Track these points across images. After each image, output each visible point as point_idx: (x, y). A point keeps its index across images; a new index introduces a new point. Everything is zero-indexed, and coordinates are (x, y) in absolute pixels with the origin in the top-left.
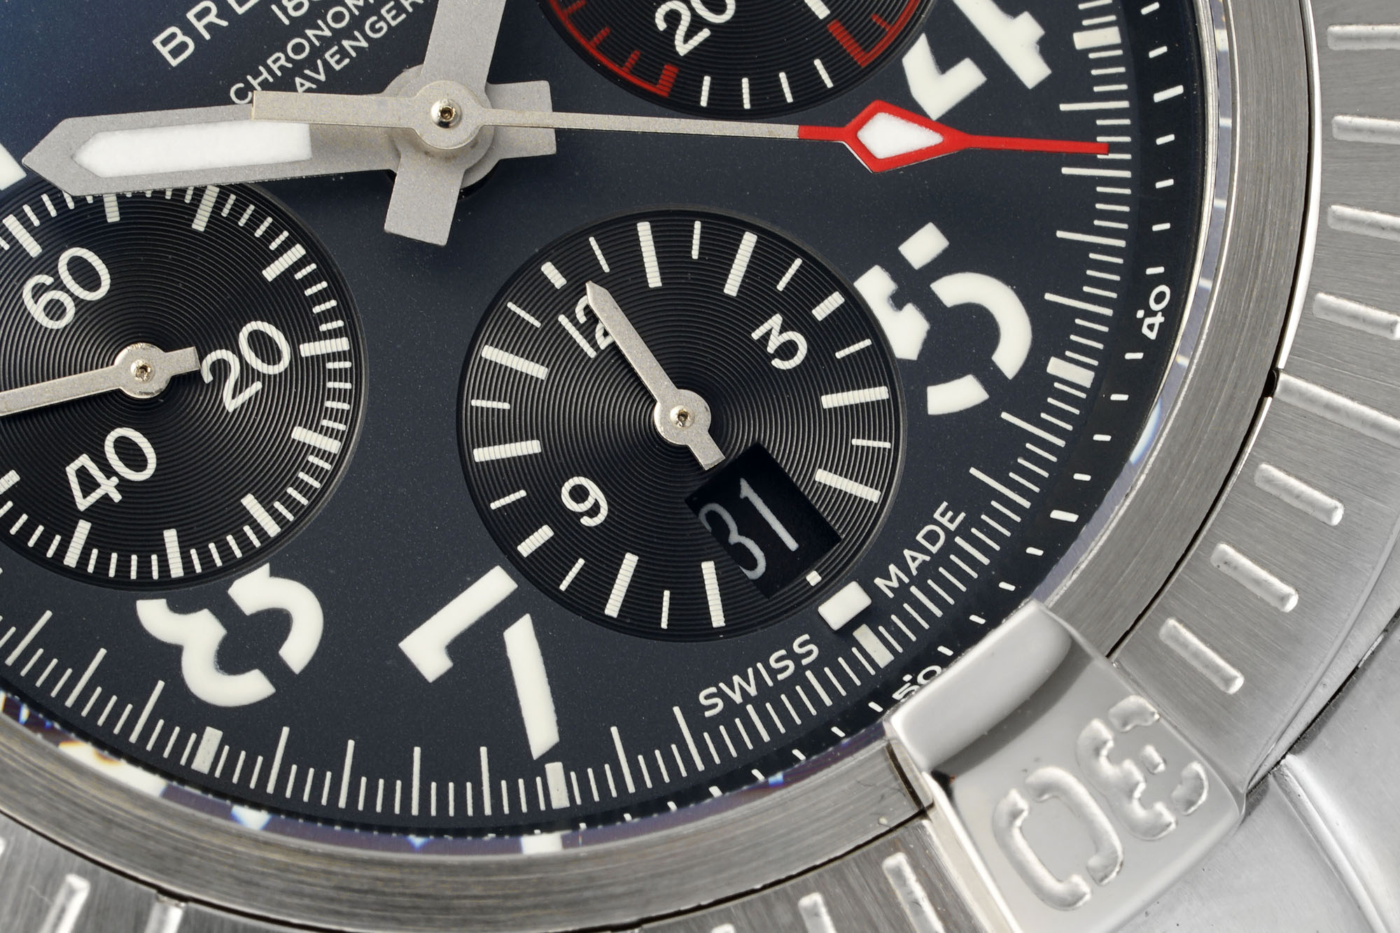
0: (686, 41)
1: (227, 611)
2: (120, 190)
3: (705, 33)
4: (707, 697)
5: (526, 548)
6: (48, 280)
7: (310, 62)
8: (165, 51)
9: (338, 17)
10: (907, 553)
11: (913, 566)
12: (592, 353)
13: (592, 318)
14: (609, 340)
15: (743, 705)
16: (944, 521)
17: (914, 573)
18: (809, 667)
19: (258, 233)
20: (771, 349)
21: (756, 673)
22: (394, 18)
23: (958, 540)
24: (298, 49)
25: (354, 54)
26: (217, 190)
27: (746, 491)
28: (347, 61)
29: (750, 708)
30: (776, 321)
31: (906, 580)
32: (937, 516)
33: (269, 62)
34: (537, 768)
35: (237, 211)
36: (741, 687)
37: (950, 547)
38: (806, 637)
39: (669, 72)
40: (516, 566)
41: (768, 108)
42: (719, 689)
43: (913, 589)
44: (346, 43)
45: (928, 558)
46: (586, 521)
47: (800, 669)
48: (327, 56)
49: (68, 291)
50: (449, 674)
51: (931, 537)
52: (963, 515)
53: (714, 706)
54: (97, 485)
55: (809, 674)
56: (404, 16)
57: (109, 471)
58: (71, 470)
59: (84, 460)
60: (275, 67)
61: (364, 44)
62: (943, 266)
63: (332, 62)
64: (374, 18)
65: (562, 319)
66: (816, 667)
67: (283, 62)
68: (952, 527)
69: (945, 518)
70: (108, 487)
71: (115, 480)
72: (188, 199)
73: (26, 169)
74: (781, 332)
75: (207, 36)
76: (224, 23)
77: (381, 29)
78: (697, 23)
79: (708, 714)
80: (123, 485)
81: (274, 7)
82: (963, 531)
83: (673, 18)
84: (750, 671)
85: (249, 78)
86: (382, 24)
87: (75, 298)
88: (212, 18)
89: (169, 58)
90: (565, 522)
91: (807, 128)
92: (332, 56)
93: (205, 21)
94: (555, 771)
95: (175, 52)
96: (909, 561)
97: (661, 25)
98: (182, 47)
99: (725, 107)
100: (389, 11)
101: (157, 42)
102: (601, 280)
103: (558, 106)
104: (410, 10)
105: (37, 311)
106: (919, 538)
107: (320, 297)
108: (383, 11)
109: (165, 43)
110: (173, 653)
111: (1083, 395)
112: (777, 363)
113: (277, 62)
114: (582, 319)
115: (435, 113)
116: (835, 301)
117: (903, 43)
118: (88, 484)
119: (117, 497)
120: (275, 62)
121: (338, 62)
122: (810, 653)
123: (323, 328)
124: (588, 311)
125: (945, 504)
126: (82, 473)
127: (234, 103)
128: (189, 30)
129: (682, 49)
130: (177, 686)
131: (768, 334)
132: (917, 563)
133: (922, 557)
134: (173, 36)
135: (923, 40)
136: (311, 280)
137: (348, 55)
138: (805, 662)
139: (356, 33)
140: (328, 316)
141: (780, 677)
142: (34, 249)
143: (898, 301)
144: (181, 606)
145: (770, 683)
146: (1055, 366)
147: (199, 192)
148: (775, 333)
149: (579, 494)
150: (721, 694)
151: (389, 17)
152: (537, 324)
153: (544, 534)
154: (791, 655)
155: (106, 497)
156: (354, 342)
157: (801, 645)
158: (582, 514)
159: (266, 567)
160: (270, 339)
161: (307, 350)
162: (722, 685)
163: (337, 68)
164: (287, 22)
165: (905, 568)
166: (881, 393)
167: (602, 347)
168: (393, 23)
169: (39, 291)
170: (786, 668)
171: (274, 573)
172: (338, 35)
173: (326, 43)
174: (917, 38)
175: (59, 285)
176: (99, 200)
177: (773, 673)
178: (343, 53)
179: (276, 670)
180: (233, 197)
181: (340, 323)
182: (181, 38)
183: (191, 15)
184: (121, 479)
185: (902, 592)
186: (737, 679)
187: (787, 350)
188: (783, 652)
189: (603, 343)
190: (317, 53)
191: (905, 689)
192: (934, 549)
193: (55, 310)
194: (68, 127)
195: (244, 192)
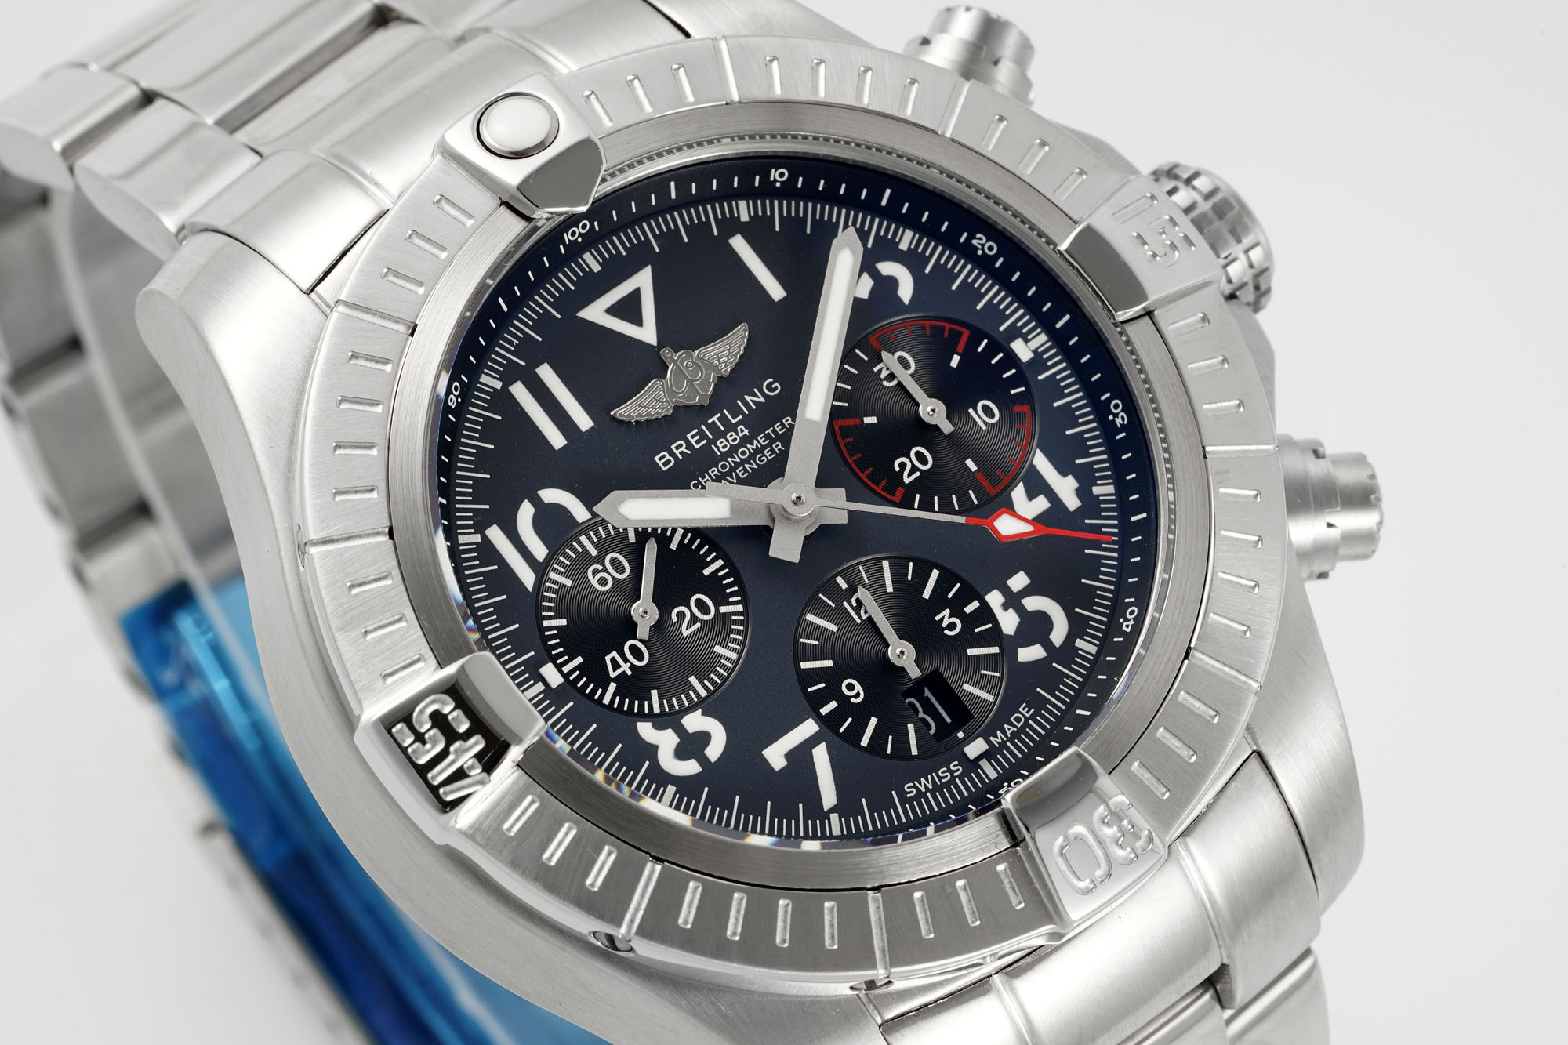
0: (908, 477)
1: (680, 731)
2: (636, 526)
3: (918, 474)
4: (908, 788)
5: (824, 711)
6: (600, 567)
7: (729, 473)
8: (660, 463)
9: (743, 453)
10: (1006, 726)
11: (1009, 733)
12: (859, 621)
13: (860, 603)
14: (867, 616)
15: (926, 792)
16: (1024, 712)
17: (1009, 736)
18: (958, 777)
19: (702, 553)
20: (944, 625)
21: (932, 778)
22: (770, 455)
23: (1030, 722)
24: (724, 467)
25: (750, 471)
26: (683, 531)
27: (927, 693)
28: (747, 474)
29: (928, 794)
30: (947, 612)
31: (1005, 739)
32: (1020, 709)
33: (710, 472)
34: (825, 816)
35: (692, 541)
36: (925, 784)
37: (1026, 725)
38: (957, 762)
39: (900, 491)
40: (820, 719)
41: (946, 508)
42: (914, 784)
43: (1008, 743)
44: (747, 466)
45: (1016, 729)
46: (853, 700)
47: (953, 778)
48: (737, 471)
49: (610, 574)
50: (785, 768)
51: (1018, 720)
52: (1033, 710)
53: (912, 792)
54: (620, 666)
55: (957, 780)
56: (775, 455)
57: (626, 660)
58: (608, 658)
59: (614, 654)
60: (712, 475)
61: (756, 467)
62: (1027, 592)
63: (740, 474)
64: (761, 455)
65: (845, 604)
66: (960, 777)
67: (716, 472)
68: (1028, 715)
69: (1024, 711)
70: (625, 668)
71: (629, 665)
72: (668, 534)
73: (594, 515)
74: (949, 617)
75: (681, 458)
76: (689, 452)
77: (764, 460)
78: (914, 469)
79: (908, 796)
80: (632, 668)
81: (713, 446)
82: (1032, 717)
83: (903, 465)
84: (929, 776)
85: (700, 479)
86: (764, 458)
87: (613, 577)
88: (683, 449)
89: (662, 466)
90: (843, 700)
91: (969, 518)
92: (740, 471)
93: (680, 450)
94: (834, 817)
95: (665, 464)
96: (1007, 730)
97: (897, 469)
98: (669, 462)
99: (926, 506)
100: (767, 452)
101: (656, 458)
102: (865, 586)
103: (848, 500)
104: (778, 452)
105: (594, 581)
106: (1012, 719)
107: (730, 585)
108: (765, 452)
109: (660, 459)
110: (654, 749)
111: (1092, 658)
112: (947, 632)
113: (714, 472)
114: (854, 604)
115: (794, 497)
116: (975, 604)
117: (1011, 485)
118: (616, 666)
119: (629, 673)
120: (712, 472)
121: (743, 474)
122: (958, 770)
123: (731, 600)
124: (858, 600)
125: (1025, 704)
126: (613, 660)
127: (691, 488)
128: (672, 454)
129: (907, 480)
130: (655, 764)
131: (943, 617)
132: (1011, 731)
133: (1013, 729)
134: (664, 456)
135: (1021, 484)
136: (726, 576)
137: (747, 471)
138: (955, 774)
139: (752, 461)
140: (733, 594)
141: (943, 780)
142: (594, 552)
143: (1005, 607)
144: (658, 726)
145: (939, 783)
146: (1079, 643)
147: (674, 530)
148: (946, 618)
149: (850, 687)
150: (915, 787)
151: (767, 455)
152: (833, 605)
153: (833, 705)
154: (949, 770)
155: (624, 672)
156: (745, 607)
157: (954, 766)
158: (852, 697)
159: (700, 711)
160: (706, 603)
161: (723, 609)
162: (915, 782)
163: (742, 477)
164: (719, 454)
165: (1004, 733)
166: (996, 650)
167: (864, 618)
168: (770, 458)
169: (595, 572)
170: (947, 776)
171: (703, 714)
172: (743, 462)
173: (737, 465)
174: (1019, 483)
175: (605, 570)
176: (625, 530)
177: (940, 778)
178: (745, 470)
179: (703, 760)
180: (690, 535)
181: (739, 598)
182: (668, 457)
183: (673, 447)
184: (631, 664)
185: (1003, 744)
186: (923, 780)
187: (952, 626)
188: (945, 769)
189: (864, 617)
190: (733, 469)
191: (1005, 789)
192: (1019, 725)
193: (603, 582)
194: (615, 494)
195: (696, 532)
